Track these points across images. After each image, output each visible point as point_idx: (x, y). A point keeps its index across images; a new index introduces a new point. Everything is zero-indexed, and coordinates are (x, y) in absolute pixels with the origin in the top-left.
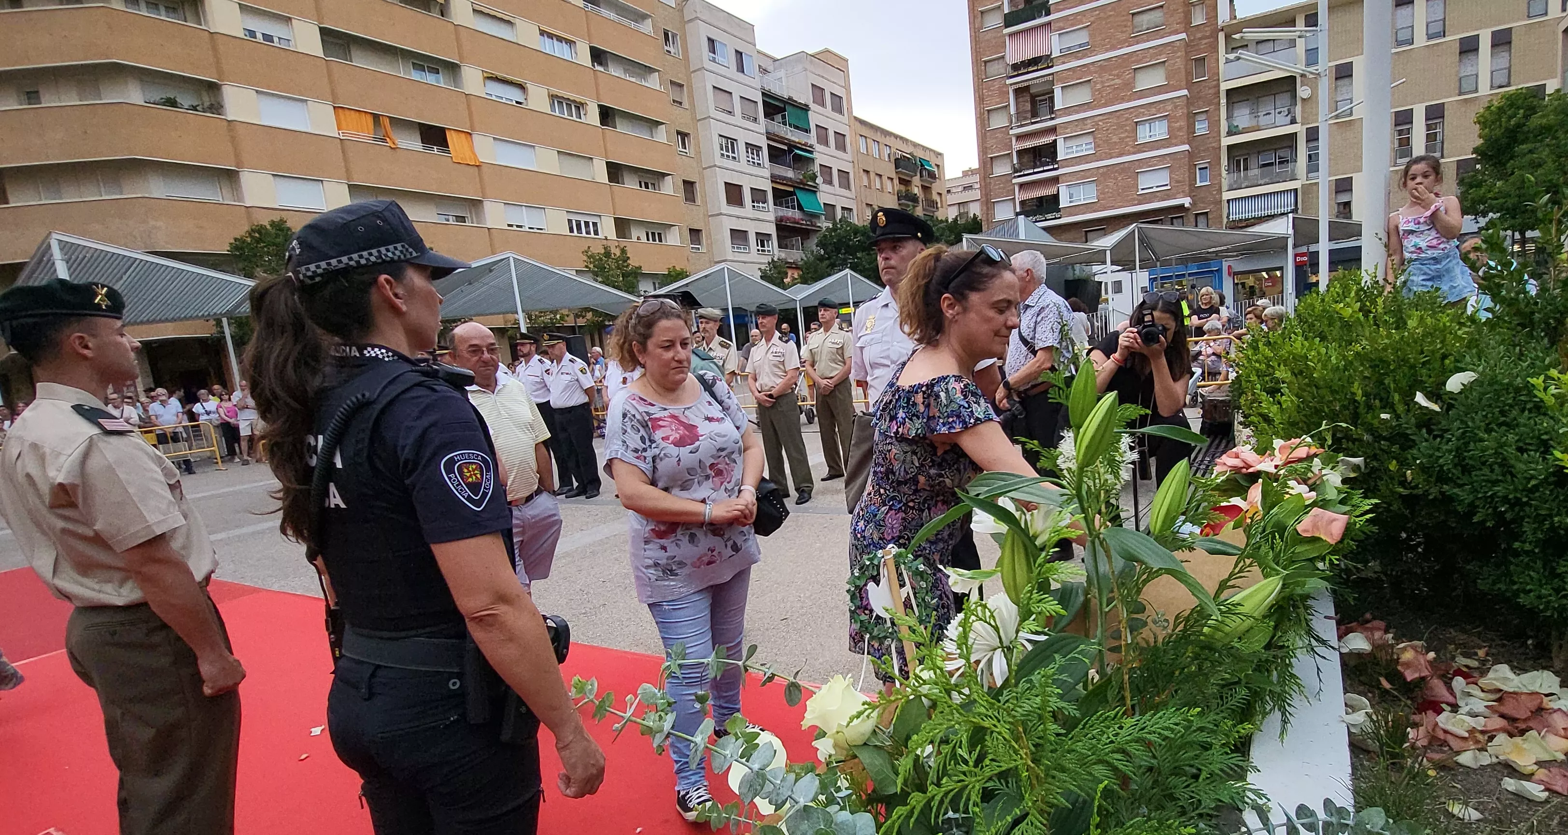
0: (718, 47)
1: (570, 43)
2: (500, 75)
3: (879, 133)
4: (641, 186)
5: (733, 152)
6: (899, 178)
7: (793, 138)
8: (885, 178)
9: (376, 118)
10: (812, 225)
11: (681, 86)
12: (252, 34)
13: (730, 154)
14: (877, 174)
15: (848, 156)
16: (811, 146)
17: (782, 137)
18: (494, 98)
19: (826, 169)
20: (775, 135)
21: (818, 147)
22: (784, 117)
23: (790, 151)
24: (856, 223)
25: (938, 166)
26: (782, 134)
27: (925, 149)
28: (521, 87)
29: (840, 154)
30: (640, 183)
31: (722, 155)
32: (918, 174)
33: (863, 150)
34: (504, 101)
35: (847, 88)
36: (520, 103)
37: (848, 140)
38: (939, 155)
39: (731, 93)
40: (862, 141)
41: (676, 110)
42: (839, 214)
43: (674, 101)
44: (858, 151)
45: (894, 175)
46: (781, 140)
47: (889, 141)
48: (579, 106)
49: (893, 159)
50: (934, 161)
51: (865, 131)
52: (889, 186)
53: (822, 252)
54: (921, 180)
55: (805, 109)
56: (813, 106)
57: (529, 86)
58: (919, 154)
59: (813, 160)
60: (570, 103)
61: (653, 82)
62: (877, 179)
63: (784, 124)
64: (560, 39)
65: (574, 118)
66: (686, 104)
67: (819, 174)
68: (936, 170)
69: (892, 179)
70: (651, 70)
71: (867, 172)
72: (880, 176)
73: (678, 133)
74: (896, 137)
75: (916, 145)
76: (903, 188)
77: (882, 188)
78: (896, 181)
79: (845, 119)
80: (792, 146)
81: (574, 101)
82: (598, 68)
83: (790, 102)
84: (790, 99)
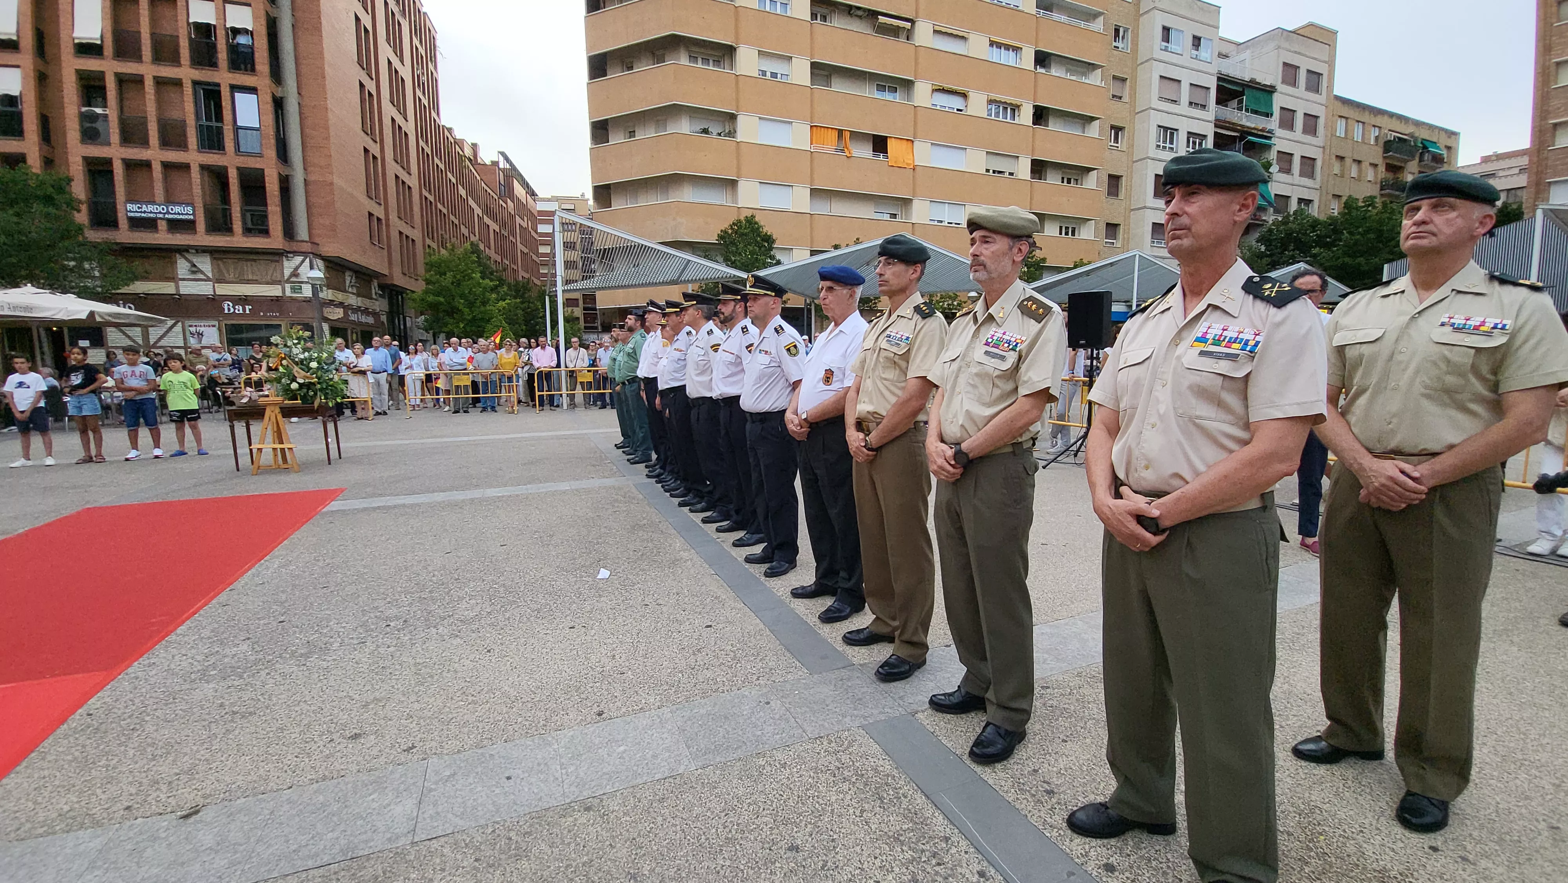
0: (1173, 35)
1: (1016, 49)
2: (947, 86)
3: (1367, 113)
4: (1063, 182)
5: (1171, 142)
6: (1387, 164)
7: (1248, 124)
8: (1365, 165)
9: (840, 132)
10: (1257, 220)
11: (1124, 80)
12: (764, 73)
13: (1168, 145)
14: (1354, 160)
15: (1319, 140)
16: (1270, 132)
17: (1233, 124)
18: (938, 108)
19: (1286, 158)
20: (1225, 122)
21: (1279, 132)
22: (1240, 102)
23: (1242, 138)
24: (1316, 215)
25: (1449, 148)
26: (1235, 120)
27: (1431, 127)
28: (964, 96)
29: (1309, 138)
30: (1063, 178)
31: (1158, 146)
32: (1417, 159)
33: (1340, 132)
34: (947, 109)
35: (1331, 63)
36: (961, 110)
37: (1321, 122)
38: (1453, 134)
39: (1179, 81)
40: (1341, 125)
41: (1115, 105)
42: (1293, 206)
43: (1114, 96)
44: (1333, 135)
45: (1379, 161)
46: (1232, 126)
47: (1379, 120)
48: (1015, 108)
49: (1381, 143)
50: (1443, 141)
51: (1346, 111)
52: (1370, 175)
53: (1263, 248)
54: (1420, 166)
55: (1270, 90)
56: (1281, 87)
57: (972, 95)
58: (1424, 134)
59: (1269, 147)
60: (1006, 106)
61: (1095, 79)
62: (1354, 168)
63: (1240, 109)
64: (1008, 47)
65: (1008, 120)
66: (1126, 99)
67: (1275, 162)
68: (1444, 152)
69: (1375, 166)
70: (1092, 67)
71: (1341, 158)
72: (1359, 162)
73: (1112, 127)
74: (1391, 115)
75: (1418, 124)
76: (1390, 176)
77: (1359, 176)
78: (1382, 168)
79: (1322, 98)
80: (1245, 132)
81: (1011, 104)
82: (1040, 70)
83: (1253, 86)
84: (1253, 81)
